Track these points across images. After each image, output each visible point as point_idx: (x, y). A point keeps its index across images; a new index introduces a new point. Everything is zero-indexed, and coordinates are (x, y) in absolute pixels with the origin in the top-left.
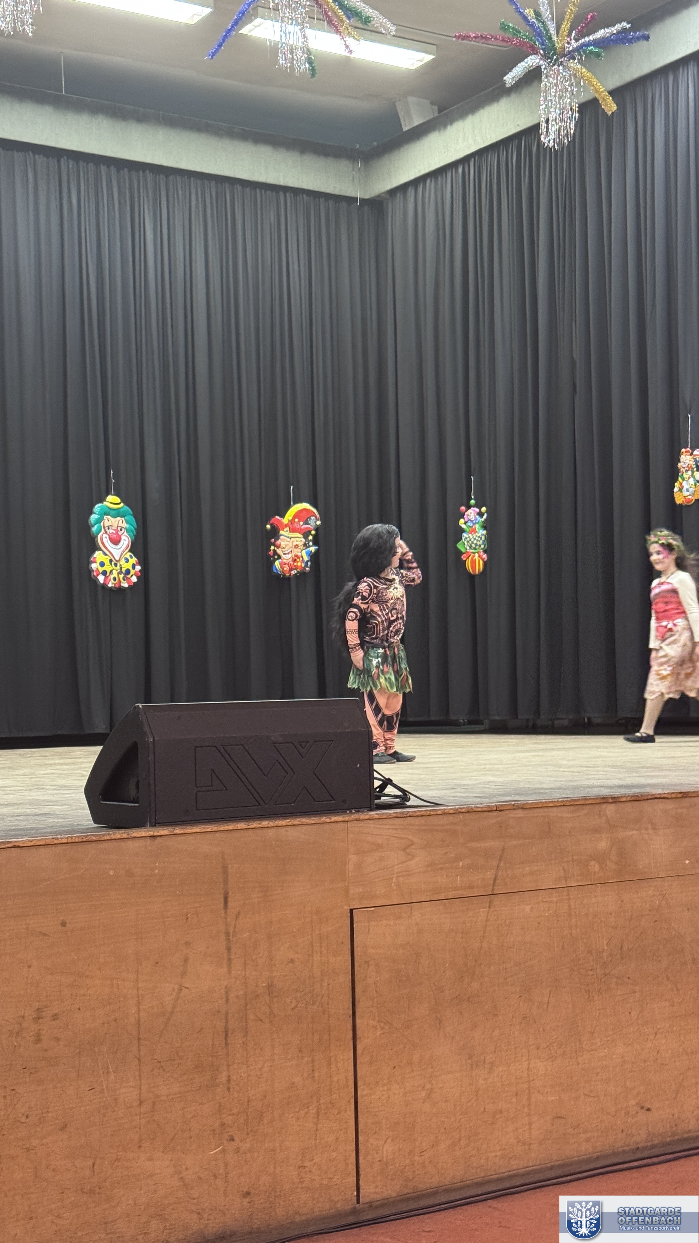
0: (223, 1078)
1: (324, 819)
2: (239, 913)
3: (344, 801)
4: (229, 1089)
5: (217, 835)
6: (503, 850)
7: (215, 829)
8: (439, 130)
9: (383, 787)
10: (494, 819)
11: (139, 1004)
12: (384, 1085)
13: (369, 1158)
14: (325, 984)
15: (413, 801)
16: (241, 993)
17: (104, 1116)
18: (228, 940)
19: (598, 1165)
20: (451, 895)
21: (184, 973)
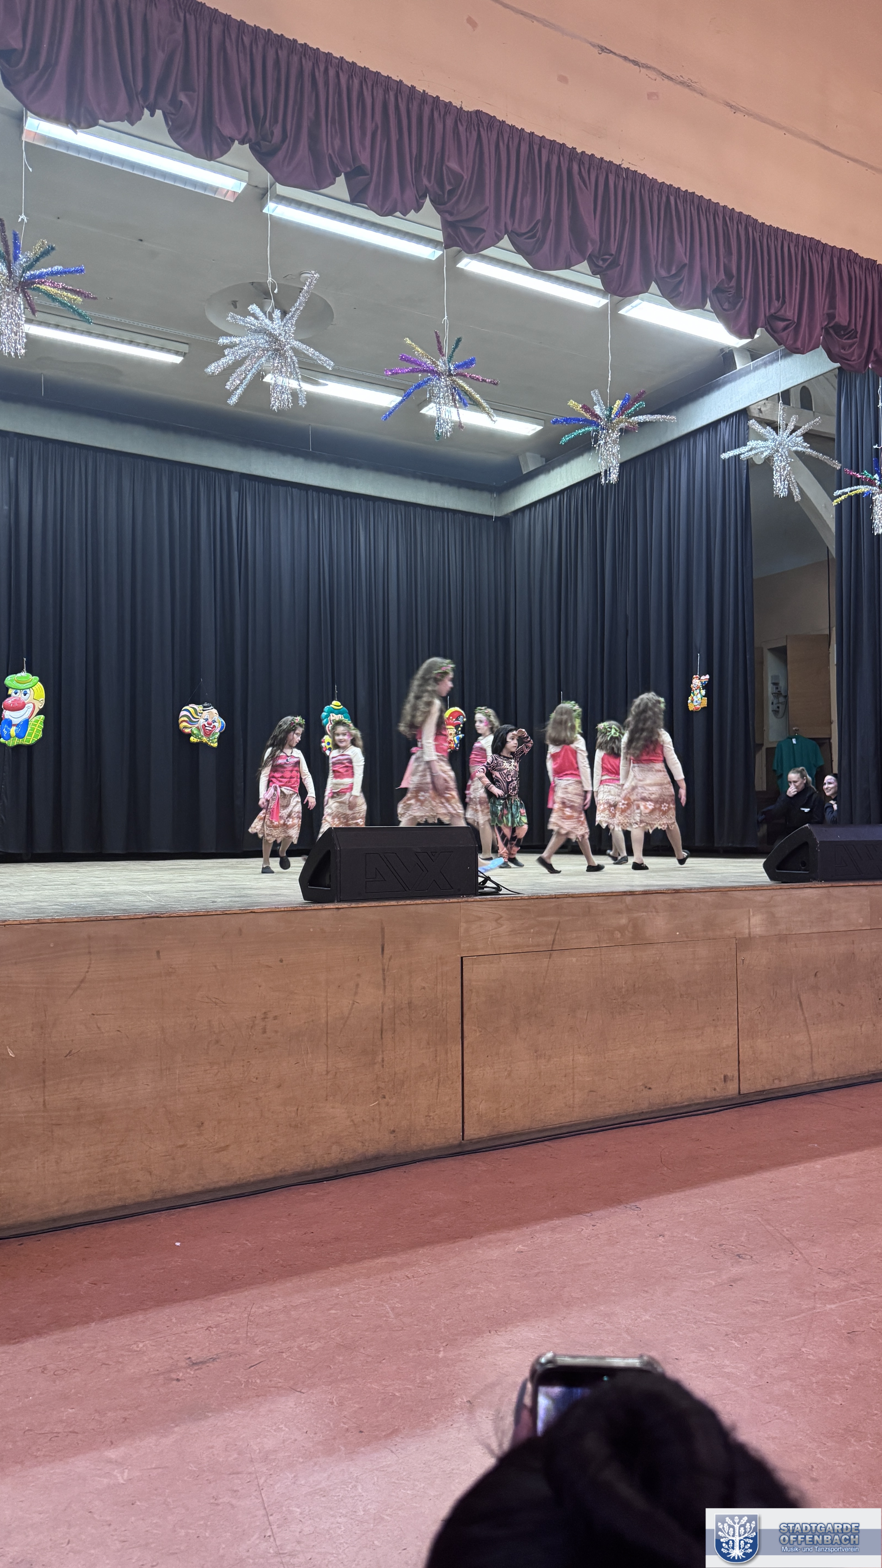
0: (379, 1059)
1: (445, 900)
2: (391, 957)
3: (459, 890)
4: (383, 1066)
5: (378, 908)
6: (559, 923)
7: (377, 905)
8: (545, 474)
9: (484, 882)
10: (555, 904)
11: (327, 1011)
12: (481, 1067)
13: (471, 1112)
14: (444, 1003)
15: (503, 891)
16: (391, 1007)
18: (384, 974)
19: (616, 1122)
20: (526, 949)
21: (356, 993)
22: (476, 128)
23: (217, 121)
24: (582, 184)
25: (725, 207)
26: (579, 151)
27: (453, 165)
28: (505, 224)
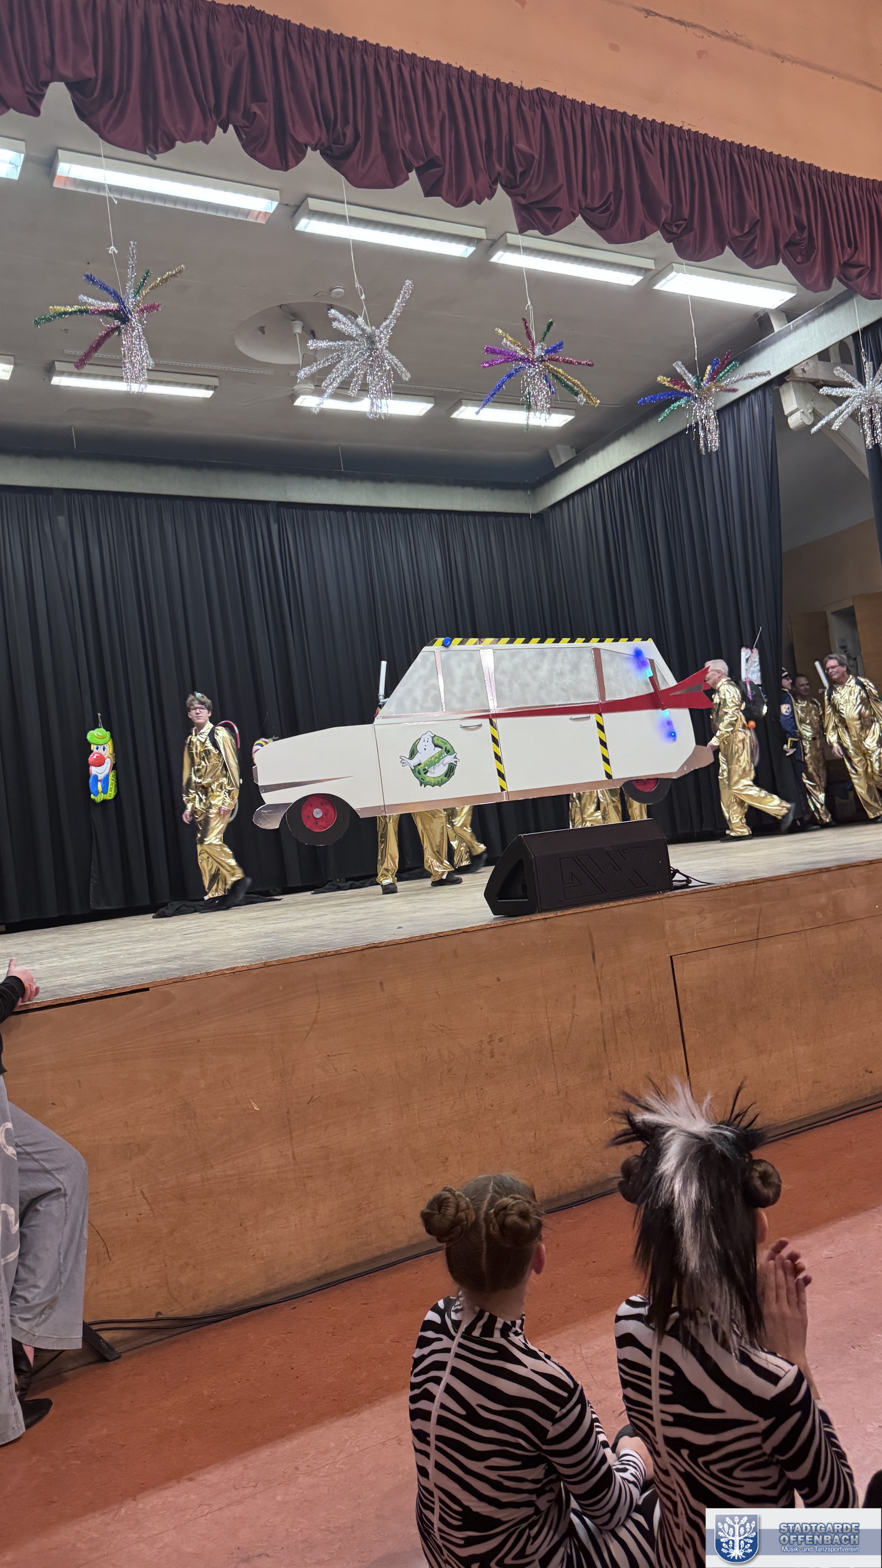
0: (606, 1072)
1: (647, 898)
2: (603, 964)
3: (655, 886)
4: (611, 1079)
5: (584, 914)
6: (761, 909)
7: (581, 910)
8: (580, 464)
9: (674, 875)
10: (751, 889)
11: (549, 1028)
12: (705, 1070)
14: (661, 1006)
15: (694, 883)
16: (610, 1016)
17: (538, 1102)
18: (598, 982)
19: (844, 1111)
20: (733, 941)
21: (574, 1006)
22: (539, 106)
23: (291, 128)
24: (647, 151)
25: (787, 158)
26: (640, 117)
27: (522, 145)
28: (579, 200)
